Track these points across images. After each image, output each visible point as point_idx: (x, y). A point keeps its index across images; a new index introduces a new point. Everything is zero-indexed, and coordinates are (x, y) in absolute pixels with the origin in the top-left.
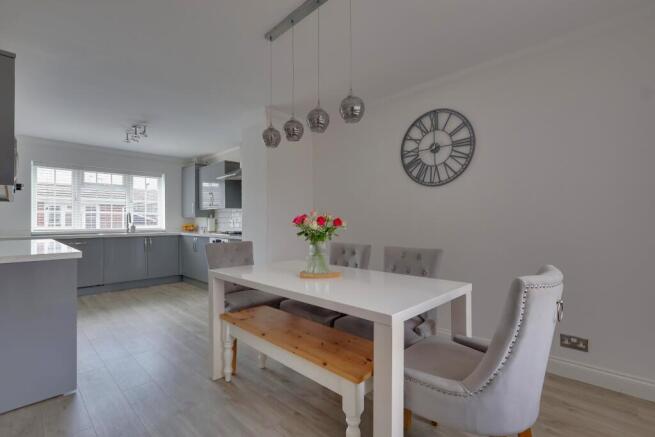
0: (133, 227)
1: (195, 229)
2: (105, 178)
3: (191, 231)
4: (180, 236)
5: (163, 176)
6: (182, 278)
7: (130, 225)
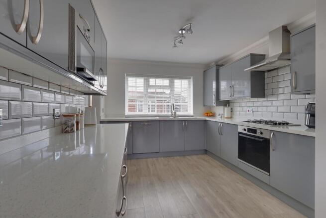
0: (175, 113)
1: (213, 115)
2: (159, 82)
3: (210, 116)
4: (206, 120)
5: (192, 78)
6: (206, 152)
7: (174, 111)
